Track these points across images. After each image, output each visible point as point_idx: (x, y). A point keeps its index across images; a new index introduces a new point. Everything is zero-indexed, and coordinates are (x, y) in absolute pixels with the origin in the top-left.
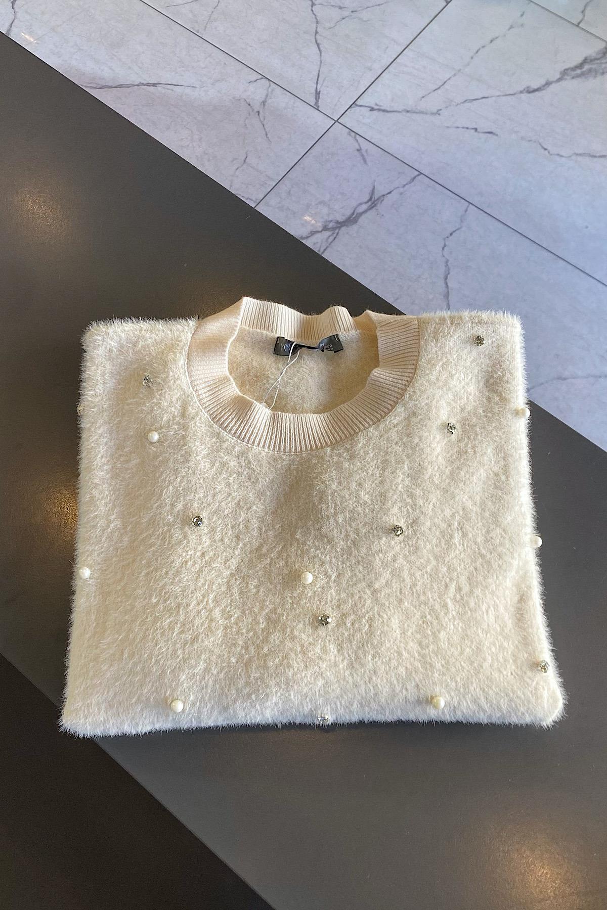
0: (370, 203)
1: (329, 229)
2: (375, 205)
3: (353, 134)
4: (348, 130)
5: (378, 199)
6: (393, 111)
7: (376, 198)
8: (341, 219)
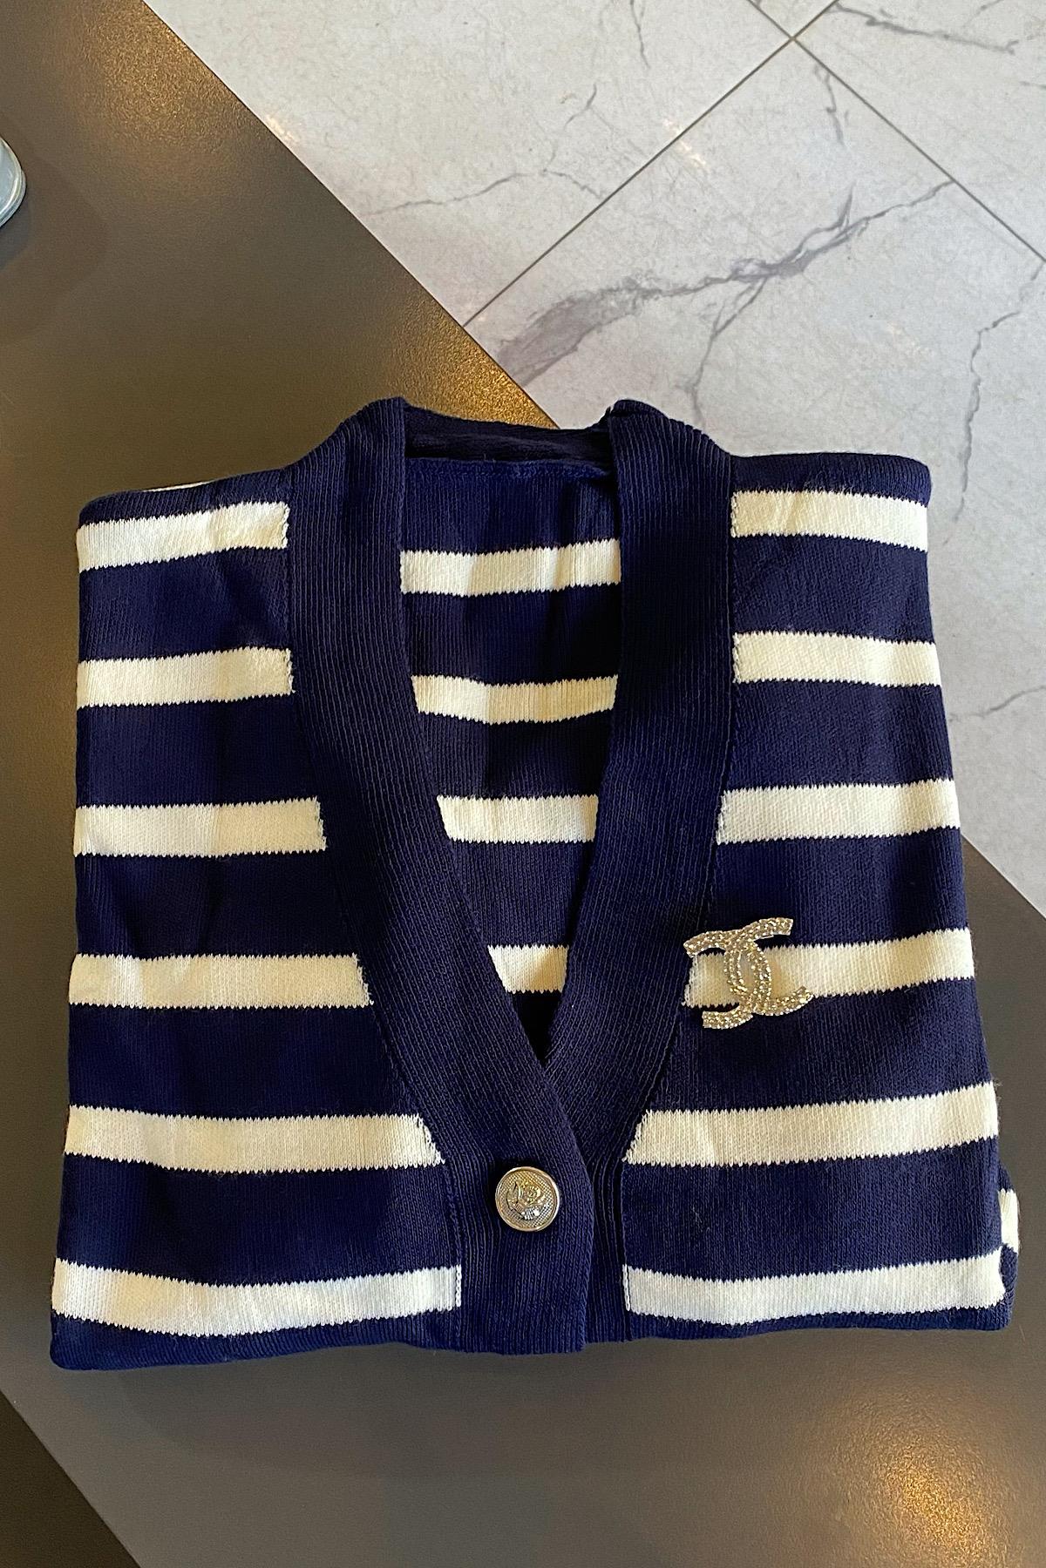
0: (837, 231)
1: (744, 277)
2: (847, 238)
3: (823, 73)
4: (813, 63)
5: (856, 225)
6: (914, 32)
7: (851, 223)
8: (771, 258)
